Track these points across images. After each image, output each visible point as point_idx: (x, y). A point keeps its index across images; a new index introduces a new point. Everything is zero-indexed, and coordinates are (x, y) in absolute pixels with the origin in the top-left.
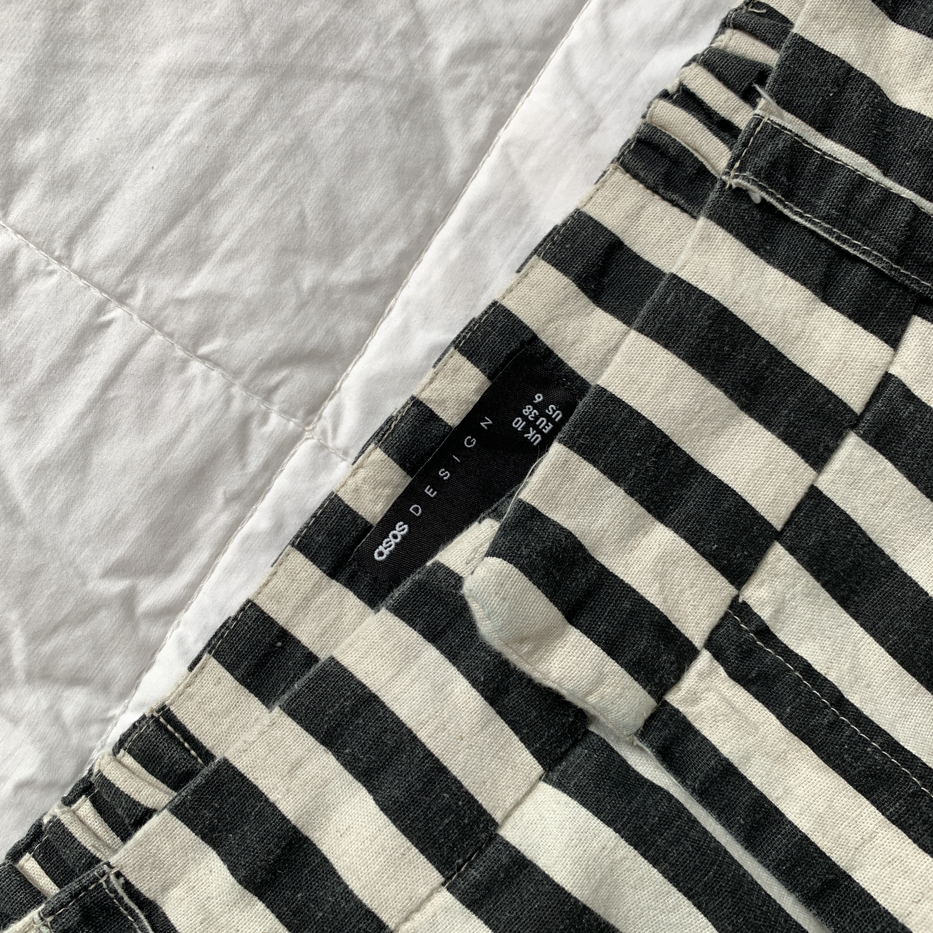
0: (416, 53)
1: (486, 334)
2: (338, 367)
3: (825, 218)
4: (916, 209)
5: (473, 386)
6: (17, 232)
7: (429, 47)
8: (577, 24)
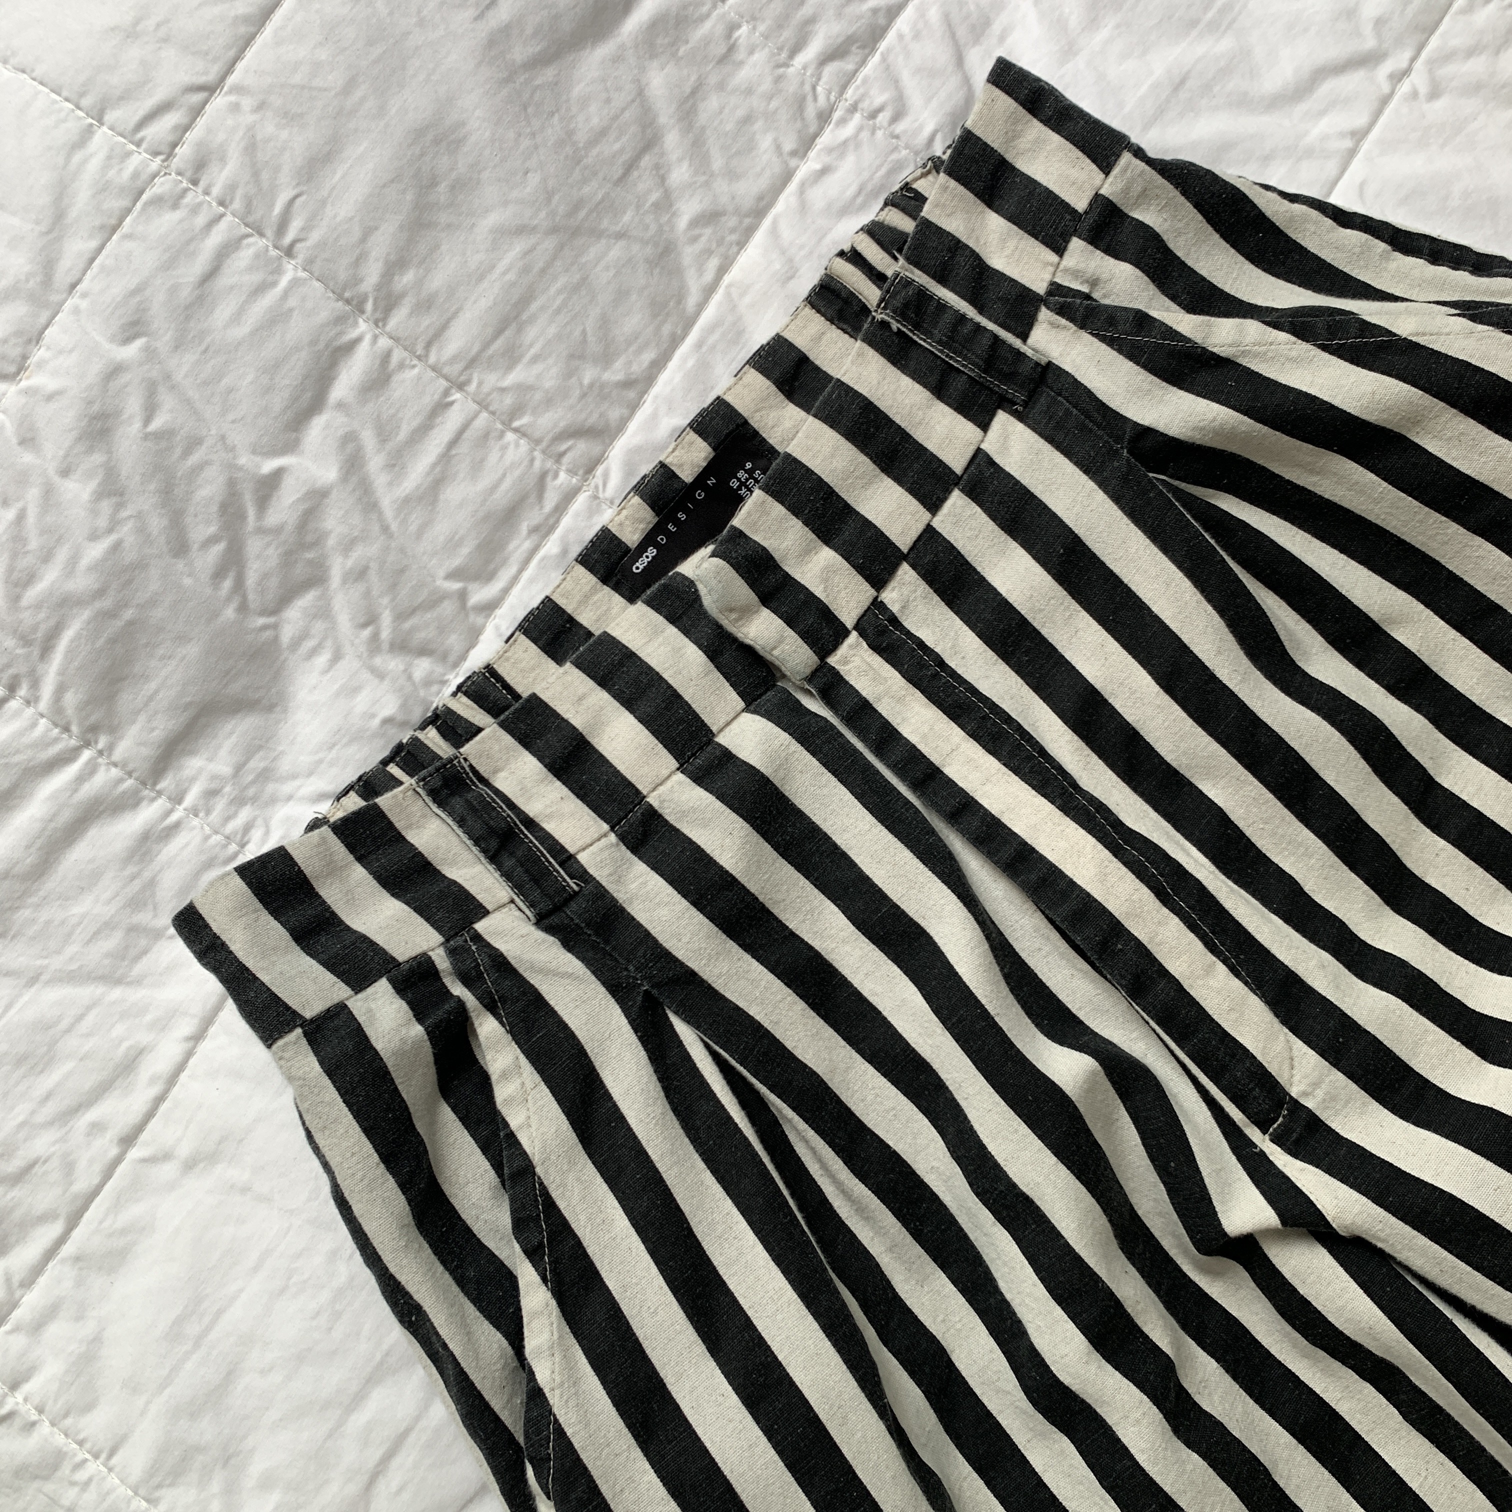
0: (665, 218)
1: (712, 419)
2: (607, 441)
3: (940, 342)
4: (996, 337)
5: (703, 455)
6: (391, 338)
7: (674, 214)
8: (782, 198)
